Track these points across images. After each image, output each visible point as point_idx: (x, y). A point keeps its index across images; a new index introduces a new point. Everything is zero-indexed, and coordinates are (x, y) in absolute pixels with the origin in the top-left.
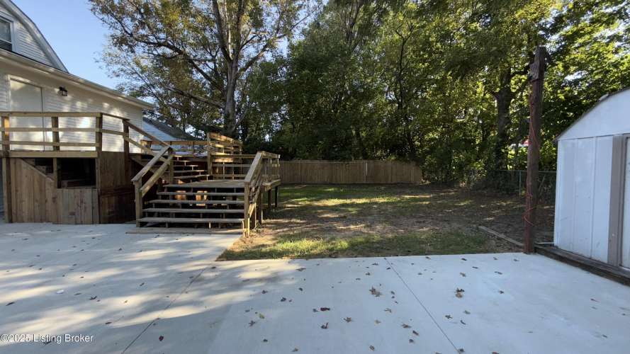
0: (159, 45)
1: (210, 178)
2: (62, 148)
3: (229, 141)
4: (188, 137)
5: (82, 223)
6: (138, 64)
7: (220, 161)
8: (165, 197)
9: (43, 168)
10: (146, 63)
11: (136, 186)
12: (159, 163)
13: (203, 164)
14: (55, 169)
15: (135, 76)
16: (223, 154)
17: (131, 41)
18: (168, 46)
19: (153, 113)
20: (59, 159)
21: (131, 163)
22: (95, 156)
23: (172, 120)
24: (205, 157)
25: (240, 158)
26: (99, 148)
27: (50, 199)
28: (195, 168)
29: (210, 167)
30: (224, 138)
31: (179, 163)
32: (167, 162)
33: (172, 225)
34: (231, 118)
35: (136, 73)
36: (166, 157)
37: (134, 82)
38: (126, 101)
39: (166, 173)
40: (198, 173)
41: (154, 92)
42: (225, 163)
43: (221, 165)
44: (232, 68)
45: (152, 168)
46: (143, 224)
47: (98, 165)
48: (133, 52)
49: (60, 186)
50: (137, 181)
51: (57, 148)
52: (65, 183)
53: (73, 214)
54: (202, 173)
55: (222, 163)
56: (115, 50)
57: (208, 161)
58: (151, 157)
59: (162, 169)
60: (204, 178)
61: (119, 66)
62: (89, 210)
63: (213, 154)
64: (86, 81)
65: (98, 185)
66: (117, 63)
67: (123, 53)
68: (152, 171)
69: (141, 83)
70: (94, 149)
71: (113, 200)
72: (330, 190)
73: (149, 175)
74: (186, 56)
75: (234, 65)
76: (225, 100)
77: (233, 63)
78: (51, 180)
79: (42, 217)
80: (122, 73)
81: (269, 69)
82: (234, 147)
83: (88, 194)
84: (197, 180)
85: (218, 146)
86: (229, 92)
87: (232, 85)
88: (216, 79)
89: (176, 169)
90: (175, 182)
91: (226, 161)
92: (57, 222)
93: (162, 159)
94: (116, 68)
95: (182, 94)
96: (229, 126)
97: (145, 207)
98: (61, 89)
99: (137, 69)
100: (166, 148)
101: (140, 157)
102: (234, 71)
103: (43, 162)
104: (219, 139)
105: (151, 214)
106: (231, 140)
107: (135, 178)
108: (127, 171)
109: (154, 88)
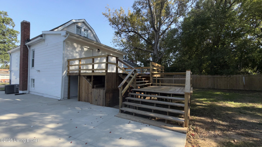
0: (130, 32)
1: (152, 85)
2: (95, 71)
3: (159, 66)
5: (99, 105)
6: (122, 41)
7: (155, 76)
8: (132, 96)
9: (89, 80)
10: (125, 40)
11: (120, 90)
12: (130, 78)
13: (148, 78)
14: (92, 80)
15: (121, 46)
16: (156, 72)
17: (121, 32)
18: (133, 32)
20: (94, 76)
21: (119, 77)
22: (105, 74)
23: (132, 60)
24: (149, 74)
25: (163, 74)
26: (106, 71)
27: (90, 93)
28: (144, 80)
29: (151, 79)
30: (157, 64)
31: (137, 77)
32: (133, 77)
33: (137, 115)
34: (156, 56)
36: (133, 75)
37: (121, 48)
38: (118, 52)
39: (133, 83)
40: (145, 83)
41: (127, 51)
42: (158, 77)
44: (157, 34)
45: (127, 80)
47: (106, 79)
48: (121, 36)
49: (93, 88)
50: (120, 88)
51: (93, 71)
52: (95, 86)
53: (96, 100)
54: (148, 82)
55: (156, 77)
57: (150, 76)
58: (127, 75)
59: (132, 79)
60: (149, 85)
62: (102, 99)
63: (152, 72)
64: (105, 45)
65: (105, 88)
68: (127, 82)
69: (123, 48)
70: (104, 71)
71: (111, 95)
72: (218, 93)
73: (126, 84)
74: (138, 34)
75: (158, 33)
76: (153, 50)
77: (157, 32)
78: (91, 85)
79: (88, 101)
80: (117, 45)
82: (161, 69)
83: (101, 92)
84: (146, 86)
85: (155, 68)
86: (155, 45)
87: (157, 42)
88: (148, 41)
89: (137, 80)
90: (137, 88)
91: (158, 76)
92: (91, 103)
93: (132, 76)
95: (137, 49)
96: (155, 60)
97: (124, 100)
98: (98, 50)
100: (133, 70)
101: (122, 75)
102: (158, 35)
103: (89, 77)
104: (155, 65)
105: (126, 106)
106: (160, 65)
107: (120, 86)
108: (117, 81)
109: (127, 49)
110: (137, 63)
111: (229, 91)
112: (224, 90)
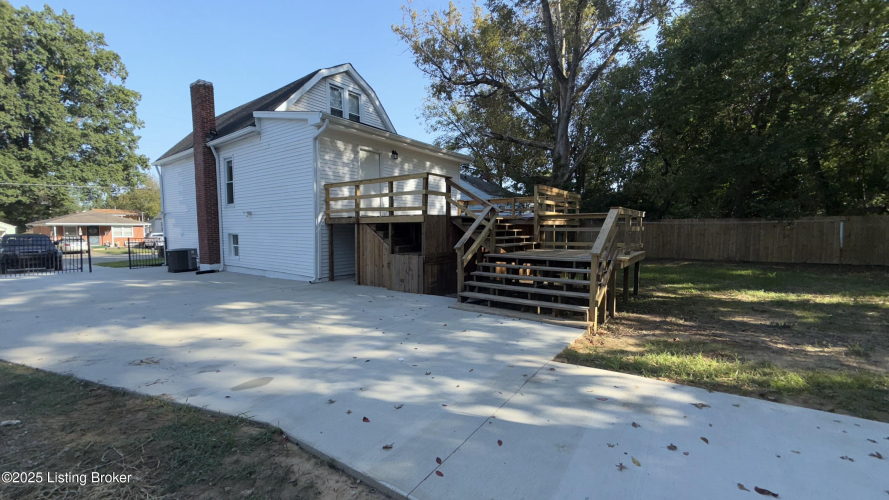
0: (477, 82)
1: (537, 246)
2: (396, 213)
3: (562, 195)
4: (506, 193)
5: (409, 292)
6: (454, 111)
7: (550, 223)
8: (486, 269)
9: (381, 233)
10: (462, 109)
11: (459, 254)
12: (481, 227)
13: (528, 228)
14: (390, 235)
15: (451, 126)
16: (554, 213)
17: (449, 87)
18: (487, 82)
19: (467, 168)
20: (393, 224)
21: (453, 227)
22: (421, 220)
23: (487, 173)
24: (532, 219)
25: (577, 219)
26: (425, 212)
27: (385, 264)
28: (519, 233)
29: (536, 232)
30: (555, 190)
31: (499, 227)
32: (489, 225)
33: (495, 304)
34: (562, 162)
35: (452, 122)
36: (488, 220)
37: (450, 134)
38: (446, 157)
39: (487, 240)
40: (522, 240)
41: (470, 142)
42: (557, 226)
43: (550, 229)
44: (566, 90)
45: (474, 233)
46: (464, 299)
47: (424, 230)
48: (450, 98)
49: (393, 253)
50: (459, 249)
51: (392, 213)
52: (397, 248)
53: (402, 281)
54: (527, 240)
55: (552, 226)
56: (434, 100)
57: (535, 224)
58: (472, 220)
59: (485, 232)
60: (529, 247)
61: (437, 119)
62: (416, 278)
63: (541, 213)
64: (413, 140)
65: (423, 252)
66: (435, 115)
67: (441, 103)
68: (473, 237)
69: (456, 134)
70: (420, 212)
71: (436, 268)
73: (471, 241)
74: (506, 88)
75: (570, 85)
76: (554, 139)
77: (567, 83)
78: (386, 246)
79: (380, 283)
80: (439, 126)
81: (625, 77)
82: (570, 203)
83: (414, 261)
84: (521, 248)
85: (548, 202)
86: (561, 126)
87: (565, 114)
88: (541, 110)
89: (498, 234)
90: (497, 251)
91: (557, 223)
92: (390, 288)
93: (485, 223)
94: (433, 121)
95: (501, 139)
96: (559, 174)
97: (468, 278)
98: (394, 153)
99: (454, 118)
100: (489, 208)
101: (460, 221)
102: (568, 94)
103: (381, 227)
104: (549, 193)
105: (472, 289)
106: (566, 193)
107: (458, 245)
108: (448, 236)
109: (469, 136)
110: (504, 186)
111: (790, 266)
112: (777, 264)
